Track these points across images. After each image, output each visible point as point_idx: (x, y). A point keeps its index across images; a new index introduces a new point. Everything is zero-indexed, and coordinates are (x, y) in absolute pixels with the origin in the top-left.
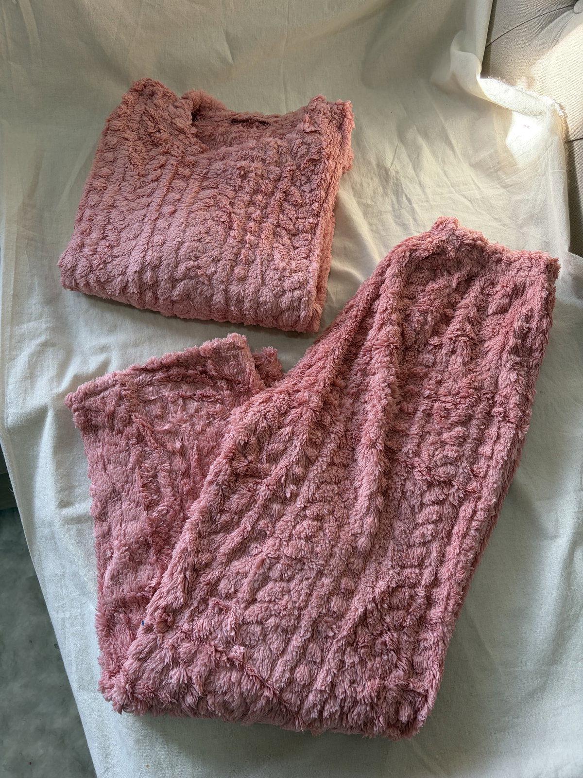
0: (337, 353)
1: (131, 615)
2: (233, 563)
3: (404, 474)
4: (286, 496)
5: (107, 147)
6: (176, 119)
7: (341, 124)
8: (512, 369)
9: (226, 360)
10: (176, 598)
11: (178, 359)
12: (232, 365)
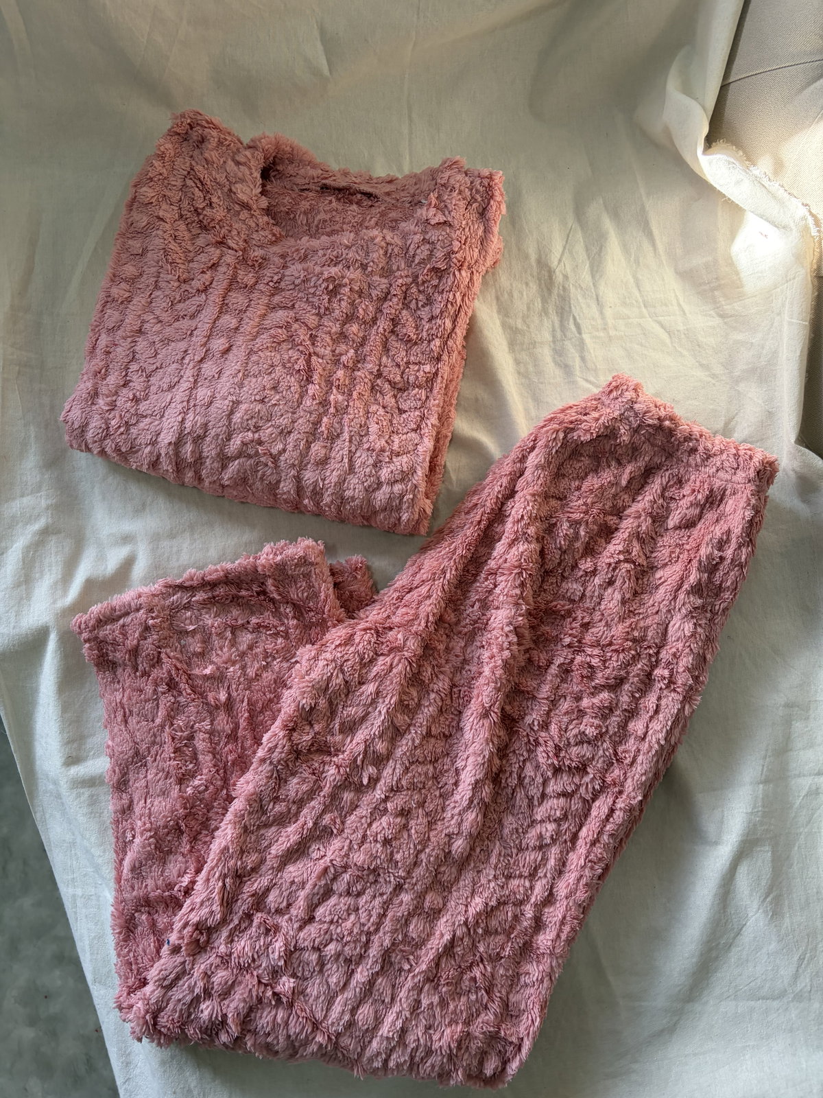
0: (448, 575)
1: (156, 917)
2: (287, 867)
3: (525, 753)
4: (362, 782)
5: (132, 229)
6: (237, 185)
7: (484, 209)
8: (690, 615)
9: (293, 579)
10: (212, 912)
11: (227, 574)
12: (301, 587)
